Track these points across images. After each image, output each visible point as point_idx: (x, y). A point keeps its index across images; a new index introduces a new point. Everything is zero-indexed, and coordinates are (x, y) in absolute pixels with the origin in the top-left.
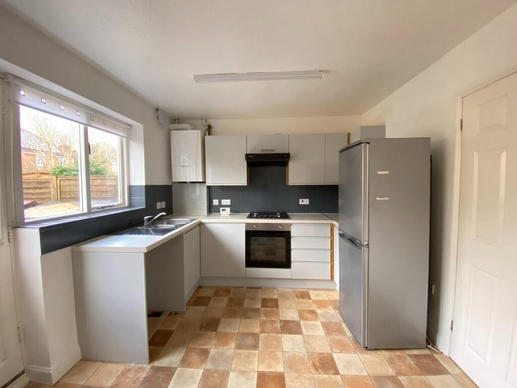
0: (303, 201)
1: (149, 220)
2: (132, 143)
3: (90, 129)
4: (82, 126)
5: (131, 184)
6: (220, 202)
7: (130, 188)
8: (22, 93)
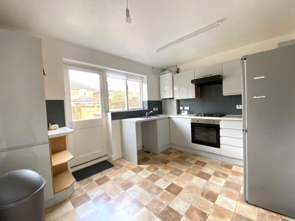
0: (239, 106)
1: (147, 114)
2: (143, 84)
3: (128, 81)
4: (125, 81)
5: (144, 100)
6: (183, 108)
7: (143, 102)
8: (107, 74)
